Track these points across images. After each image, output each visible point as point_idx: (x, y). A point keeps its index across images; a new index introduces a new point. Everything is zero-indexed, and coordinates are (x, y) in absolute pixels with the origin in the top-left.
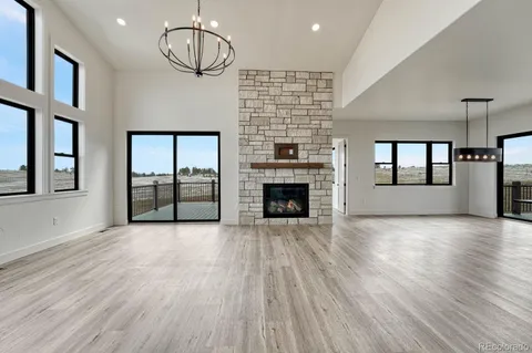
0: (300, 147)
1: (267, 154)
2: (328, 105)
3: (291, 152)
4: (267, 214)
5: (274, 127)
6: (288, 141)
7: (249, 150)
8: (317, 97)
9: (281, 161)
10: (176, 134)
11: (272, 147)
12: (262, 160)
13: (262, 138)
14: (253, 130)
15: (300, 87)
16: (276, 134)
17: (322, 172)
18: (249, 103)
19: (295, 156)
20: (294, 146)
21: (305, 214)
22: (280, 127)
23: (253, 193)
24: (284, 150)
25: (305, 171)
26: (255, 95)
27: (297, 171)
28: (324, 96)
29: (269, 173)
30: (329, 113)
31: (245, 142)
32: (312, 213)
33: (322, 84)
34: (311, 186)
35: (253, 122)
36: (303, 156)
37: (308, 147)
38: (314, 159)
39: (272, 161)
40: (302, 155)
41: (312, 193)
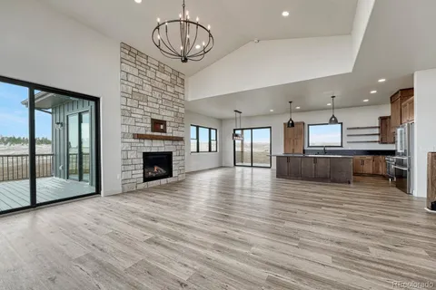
0: (168, 124)
1: (145, 128)
2: (182, 97)
3: (162, 127)
4: (146, 179)
5: (150, 104)
6: (159, 118)
7: (131, 121)
8: (176, 89)
9: (156, 134)
11: (149, 121)
12: (142, 132)
13: (142, 112)
14: (135, 104)
15: (167, 78)
16: (153, 110)
17: (180, 143)
18: (131, 78)
19: (164, 131)
20: (164, 123)
21: (169, 174)
22: (155, 105)
23: (135, 161)
24: (157, 125)
25: (170, 142)
26: (136, 72)
27: (166, 142)
28: (180, 90)
29: (147, 143)
30: (183, 102)
31: (127, 113)
32: (174, 173)
33: (179, 81)
34: (174, 154)
35: (134, 96)
37: (172, 124)
38: (176, 134)
39: (149, 133)
40: (169, 130)
41: (175, 158)
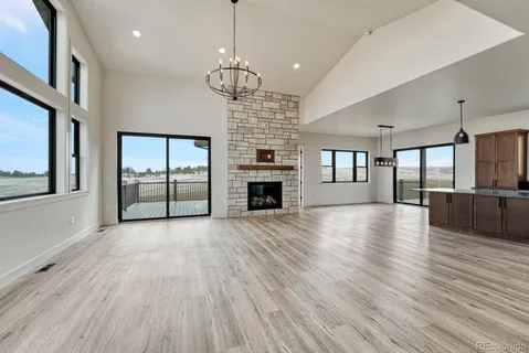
0: (276, 153)
1: (250, 158)
2: (295, 121)
3: (269, 156)
4: (251, 207)
5: (256, 136)
6: (267, 148)
7: (237, 154)
8: (288, 114)
9: (261, 164)
10: (168, 137)
11: (254, 152)
12: (247, 163)
13: (247, 144)
14: (240, 137)
15: (275, 105)
16: (259, 141)
17: (291, 173)
18: (236, 115)
19: (272, 160)
20: (271, 152)
21: (279, 205)
22: (261, 136)
23: (239, 190)
24: (264, 155)
25: (279, 172)
26: (241, 108)
27: (274, 172)
28: (293, 115)
29: (252, 173)
30: (296, 127)
31: (233, 147)
32: (284, 205)
33: (291, 105)
34: (284, 184)
35: (239, 130)
36: (278, 161)
37: (281, 153)
38: (286, 163)
39: (255, 163)
40: (277, 158)
41: (285, 189)
